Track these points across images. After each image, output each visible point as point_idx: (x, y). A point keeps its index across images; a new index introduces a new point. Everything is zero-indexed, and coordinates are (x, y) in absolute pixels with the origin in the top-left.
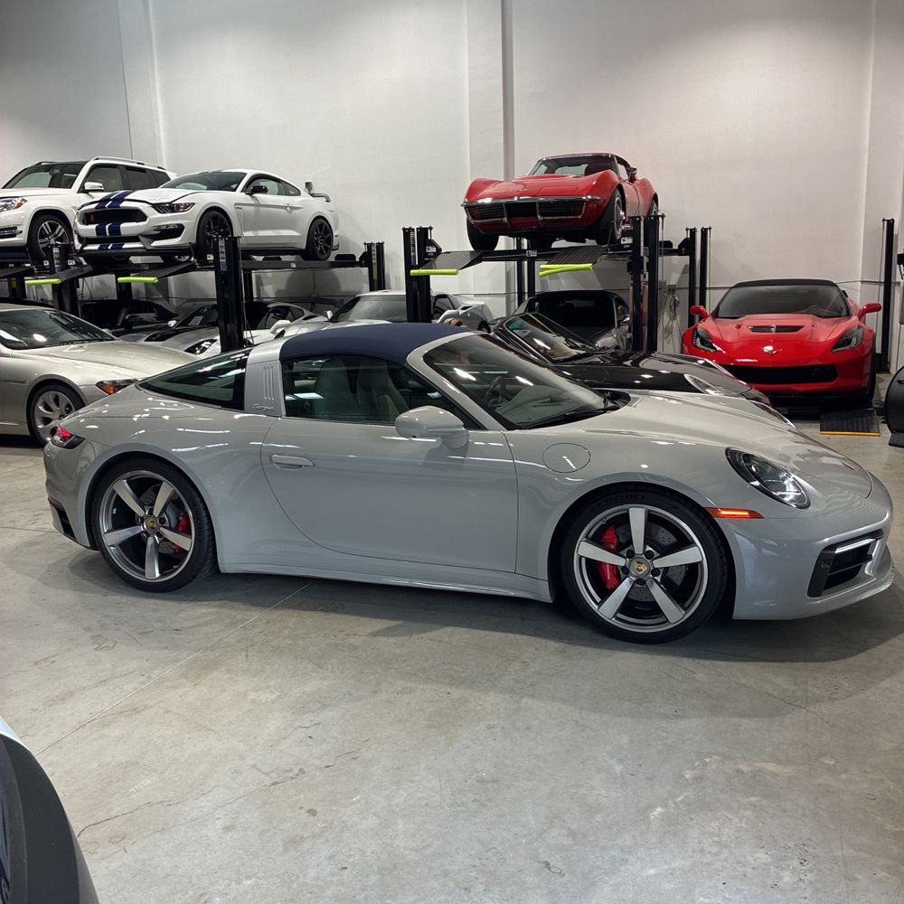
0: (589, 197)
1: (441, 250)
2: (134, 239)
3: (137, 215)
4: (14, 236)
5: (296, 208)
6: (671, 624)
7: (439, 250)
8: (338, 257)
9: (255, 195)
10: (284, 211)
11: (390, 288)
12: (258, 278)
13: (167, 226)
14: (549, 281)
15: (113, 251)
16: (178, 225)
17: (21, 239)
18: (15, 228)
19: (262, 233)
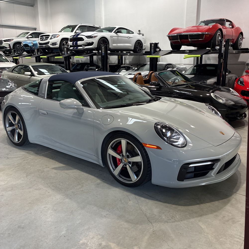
0: (207, 33)
1: (161, 50)
2: (81, 46)
3: (82, 39)
4: (56, 45)
5: (131, 37)
6: (133, 181)
7: (160, 50)
8: (146, 52)
9: (118, 34)
10: (127, 38)
11: (160, 62)
12: (125, 58)
13: (89, 42)
14: (207, 61)
15: (76, 49)
16: (92, 42)
17: (58, 46)
18: (56, 43)
19: (119, 45)
